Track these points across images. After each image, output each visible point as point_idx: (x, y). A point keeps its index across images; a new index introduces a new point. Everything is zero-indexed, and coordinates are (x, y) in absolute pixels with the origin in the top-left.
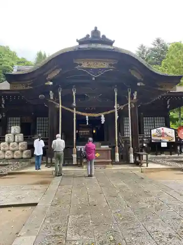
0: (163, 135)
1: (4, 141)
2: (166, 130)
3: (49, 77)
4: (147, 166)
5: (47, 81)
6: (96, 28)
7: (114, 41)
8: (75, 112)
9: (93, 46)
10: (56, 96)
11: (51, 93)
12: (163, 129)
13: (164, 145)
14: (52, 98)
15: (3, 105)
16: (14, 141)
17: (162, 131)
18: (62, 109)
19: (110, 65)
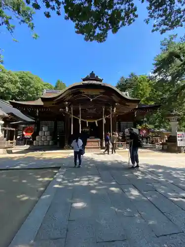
1: (38, 135)
5: (65, 101)
6: (93, 72)
7: (103, 79)
9: (91, 82)
10: (70, 110)
11: (67, 108)
14: (67, 111)
15: (37, 114)
16: (45, 135)
18: (73, 118)
19: (101, 93)
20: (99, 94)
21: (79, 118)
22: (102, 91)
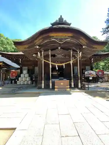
0: (90, 74)
1: (20, 77)
2: (92, 72)
3: (36, 44)
4: (88, 90)
7: (71, 23)
8: (50, 63)
10: (41, 55)
11: (39, 54)
12: (90, 71)
13: (91, 78)
14: (39, 56)
15: (20, 62)
16: (25, 77)
17: (90, 72)
18: (44, 62)
19: (69, 37)
20: (67, 37)
21: (49, 61)
22: (70, 35)
